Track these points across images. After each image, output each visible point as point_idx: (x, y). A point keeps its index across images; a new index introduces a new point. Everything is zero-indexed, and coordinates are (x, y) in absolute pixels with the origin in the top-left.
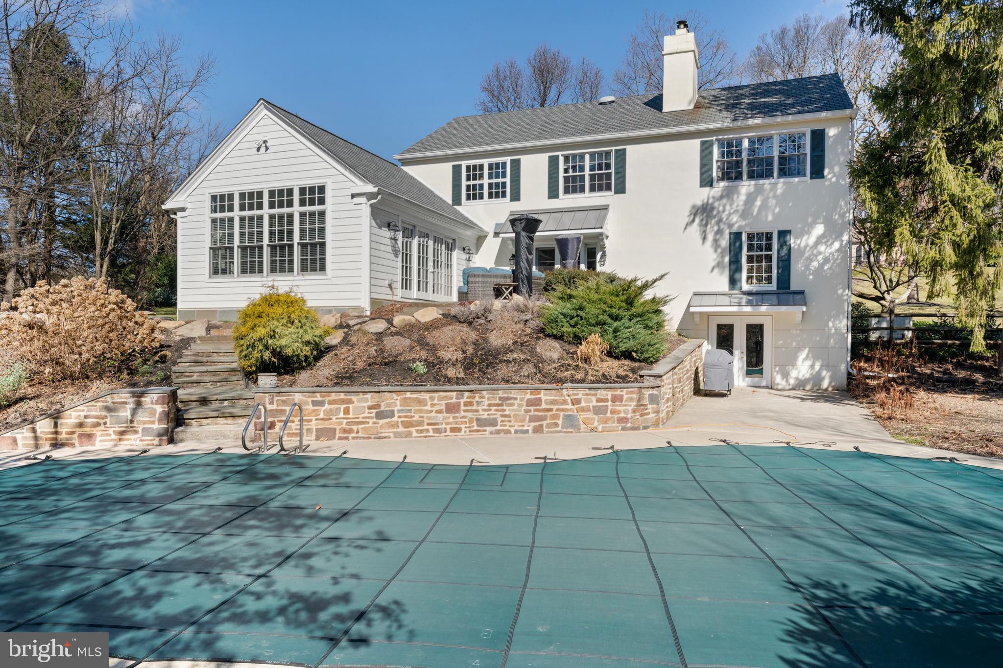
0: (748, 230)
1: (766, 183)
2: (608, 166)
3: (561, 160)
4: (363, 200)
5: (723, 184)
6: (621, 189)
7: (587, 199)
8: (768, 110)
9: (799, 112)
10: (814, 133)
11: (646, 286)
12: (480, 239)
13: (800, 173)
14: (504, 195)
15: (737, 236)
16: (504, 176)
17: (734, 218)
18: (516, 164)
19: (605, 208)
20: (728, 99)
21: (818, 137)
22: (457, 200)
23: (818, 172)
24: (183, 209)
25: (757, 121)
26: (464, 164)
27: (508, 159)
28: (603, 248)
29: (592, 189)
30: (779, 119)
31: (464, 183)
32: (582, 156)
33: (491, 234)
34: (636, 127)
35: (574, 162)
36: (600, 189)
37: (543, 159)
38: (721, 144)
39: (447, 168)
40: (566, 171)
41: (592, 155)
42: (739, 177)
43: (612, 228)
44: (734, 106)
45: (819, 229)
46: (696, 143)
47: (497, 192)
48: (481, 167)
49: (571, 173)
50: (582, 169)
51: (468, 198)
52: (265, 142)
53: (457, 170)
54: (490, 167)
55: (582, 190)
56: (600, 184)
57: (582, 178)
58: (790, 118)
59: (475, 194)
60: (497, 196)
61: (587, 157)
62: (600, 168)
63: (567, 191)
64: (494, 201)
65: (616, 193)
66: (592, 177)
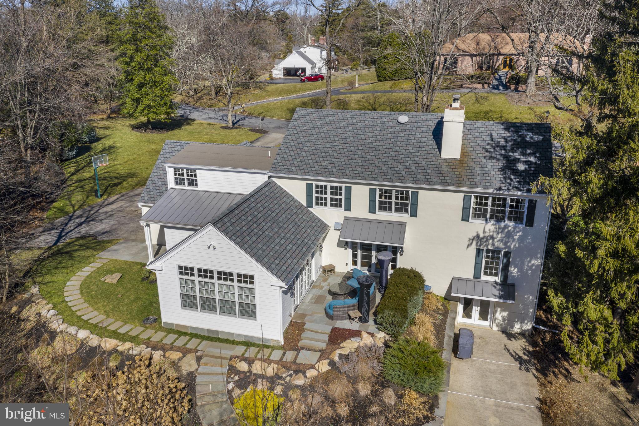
0: (487, 248)
1: (503, 224)
2: (407, 199)
3: (378, 191)
4: (278, 288)
5: (475, 221)
6: (414, 214)
7: (393, 216)
10: (530, 201)
13: (521, 222)
14: (340, 206)
15: (480, 250)
16: (341, 195)
18: (348, 189)
19: (404, 224)
22: (310, 204)
23: (530, 223)
24: (161, 270)
26: (314, 183)
27: (343, 186)
29: (396, 210)
31: (314, 195)
32: (391, 192)
33: (333, 229)
34: (425, 178)
35: (386, 194)
36: (401, 211)
37: (366, 188)
38: (476, 199)
39: (303, 185)
40: (380, 198)
41: (397, 192)
42: (485, 218)
46: (461, 196)
48: (326, 187)
49: (383, 200)
50: (390, 198)
51: (317, 204)
52: (213, 245)
53: (309, 186)
54: (332, 188)
55: (390, 210)
57: (390, 203)
59: (322, 202)
60: (336, 206)
61: (394, 192)
62: (402, 199)
63: (380, 209)
64: (334, 209)
65: (411, 216)
66: (397, 204)
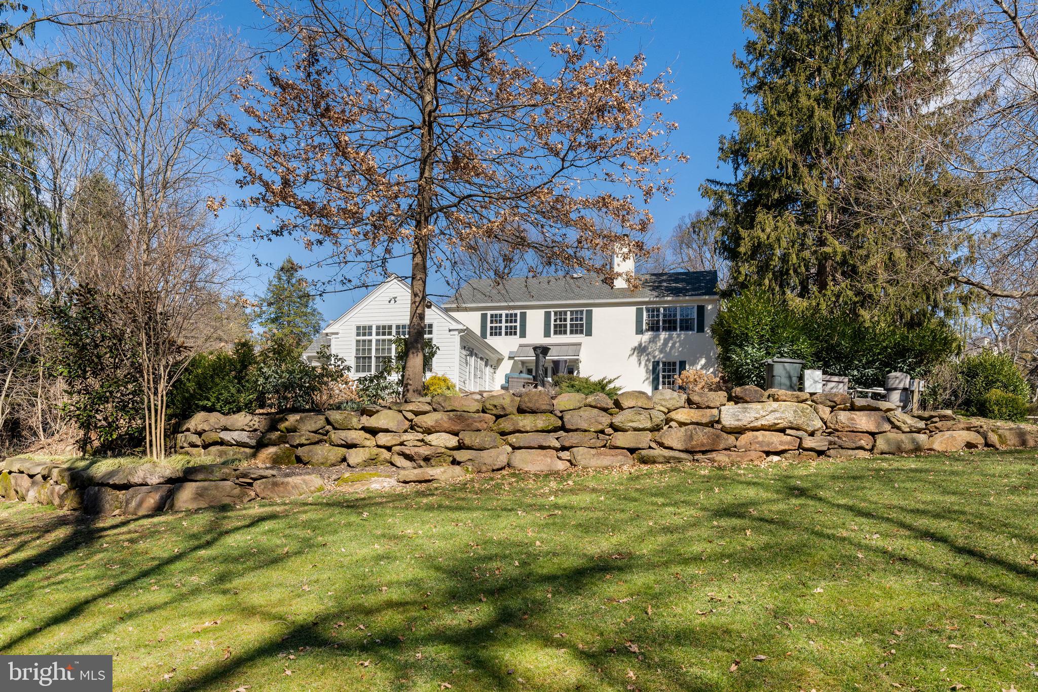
0: (664, 360)
1: (675, 334)
2: (581, 319)
3: (553, 314)
4: (456, 333)
5: (650, 333)
6: (589, 333)
7: (568, 338)
8: (676, 292)
9: (692, 295)
10: (698, 307)
11: (610, 382)
12: (500, 361)
13: (692, 329)
14: (515, 334)
15: (658, 363)
16: (516, 321)
17: (657, 353)
18: (523, 316)
19: (580, 344)
20: (654, 282)
21: (701, 310)
22: (484, 335)
23: (701, 329)
24: (337, 334)
25: (669, 298)
26: (489, 313)
27: (518, 312)
28: (578, 369)
29: (572, 332)
30: (681, 298)
31: (489, 325)
32: (565, 313)
33: (507, 358)
34: (599, 298)
35: (561, 316)
36: (576, 333)
37: (541, 313)
38: (648, 310)
39: (477, 315)
40: (555, 321)
41: (572, 312)
42: (658, 330)
43: (584, 356)
44: (658, 287)
45: (703, 361)
46: (634, 309)
47: (511, 332)
48: (501, 315)
49: (558, 322)
50: (565, 320)
51: (491, 334)
52: (395, 298)
53: (484, 317)
54: (507, 315)
55: (565, 333)
56: (576, 330)
57: (565, 326)
58: (687, 298)
59: (496, 332)
60: (511, 334)
61: (569, 313)
62: (577, 320)
63: (555, 333)
64: (509, 337)
65: (586, 335)
66: (572, 325)
